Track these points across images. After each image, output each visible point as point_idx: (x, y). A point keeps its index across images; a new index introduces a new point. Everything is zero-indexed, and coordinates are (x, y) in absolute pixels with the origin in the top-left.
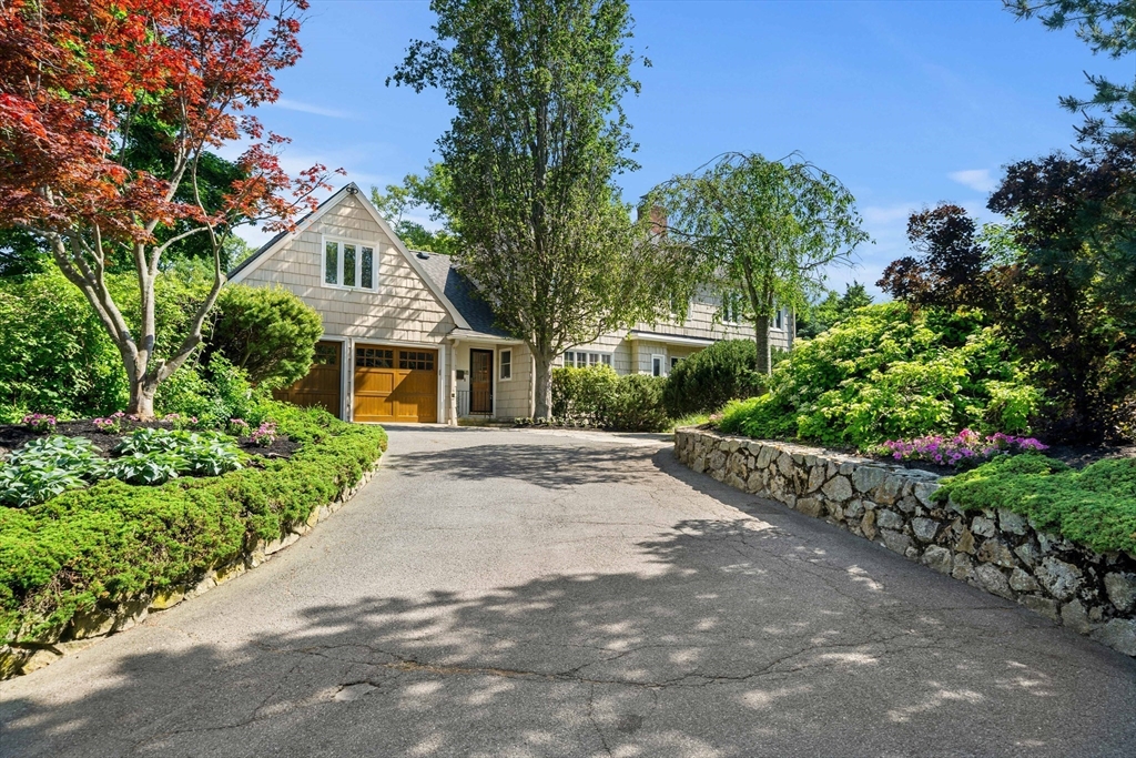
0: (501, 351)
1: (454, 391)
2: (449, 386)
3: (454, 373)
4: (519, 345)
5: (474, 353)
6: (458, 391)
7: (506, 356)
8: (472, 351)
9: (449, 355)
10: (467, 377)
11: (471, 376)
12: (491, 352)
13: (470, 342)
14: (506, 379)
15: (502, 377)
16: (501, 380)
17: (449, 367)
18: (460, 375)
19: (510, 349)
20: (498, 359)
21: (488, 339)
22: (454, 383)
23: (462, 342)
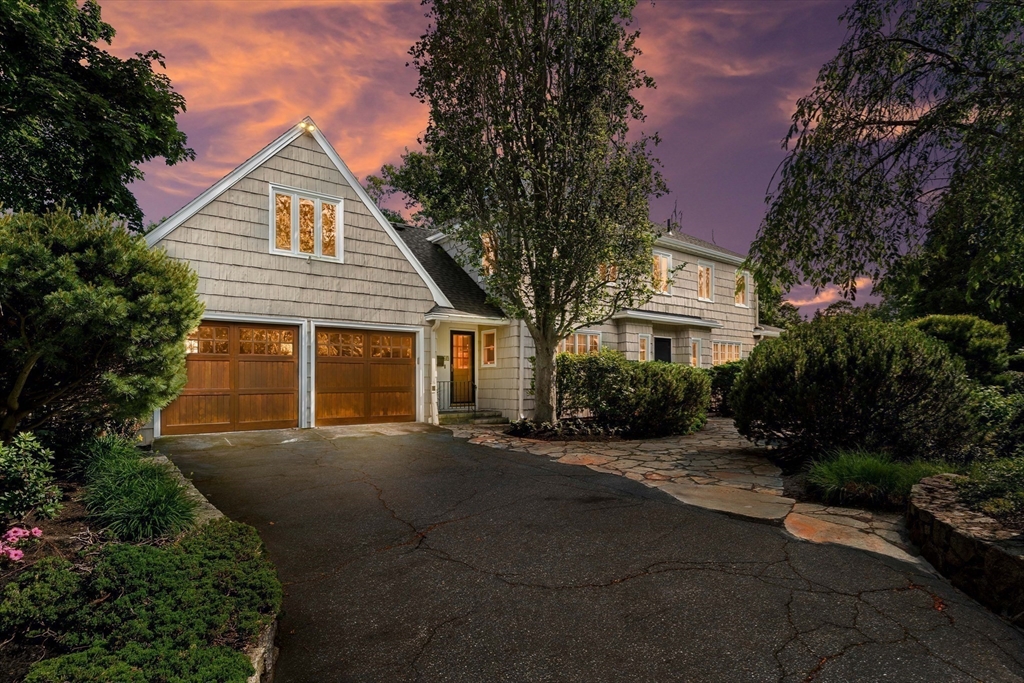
0: (483, 332)
1: (434, 384)
2: (428, 377)
3: (434, 361)
4: (505, 326)
5: (455, 336)
6: (439, 382)
7: (490, 339)
8: (453, 333)
9: (428, 339)
10: (447, 363)
11: (452, 362)
12: (472, 334)
13: (451, 323)
14: (489, 365)
15: (486, 363)
16: (483, 366)
17: (428, 353)
18: (440, 361)
19: (494, 331)
20: (480, 342)
21: (471, 320)
22: (435, 374)
23: (443, 323)
